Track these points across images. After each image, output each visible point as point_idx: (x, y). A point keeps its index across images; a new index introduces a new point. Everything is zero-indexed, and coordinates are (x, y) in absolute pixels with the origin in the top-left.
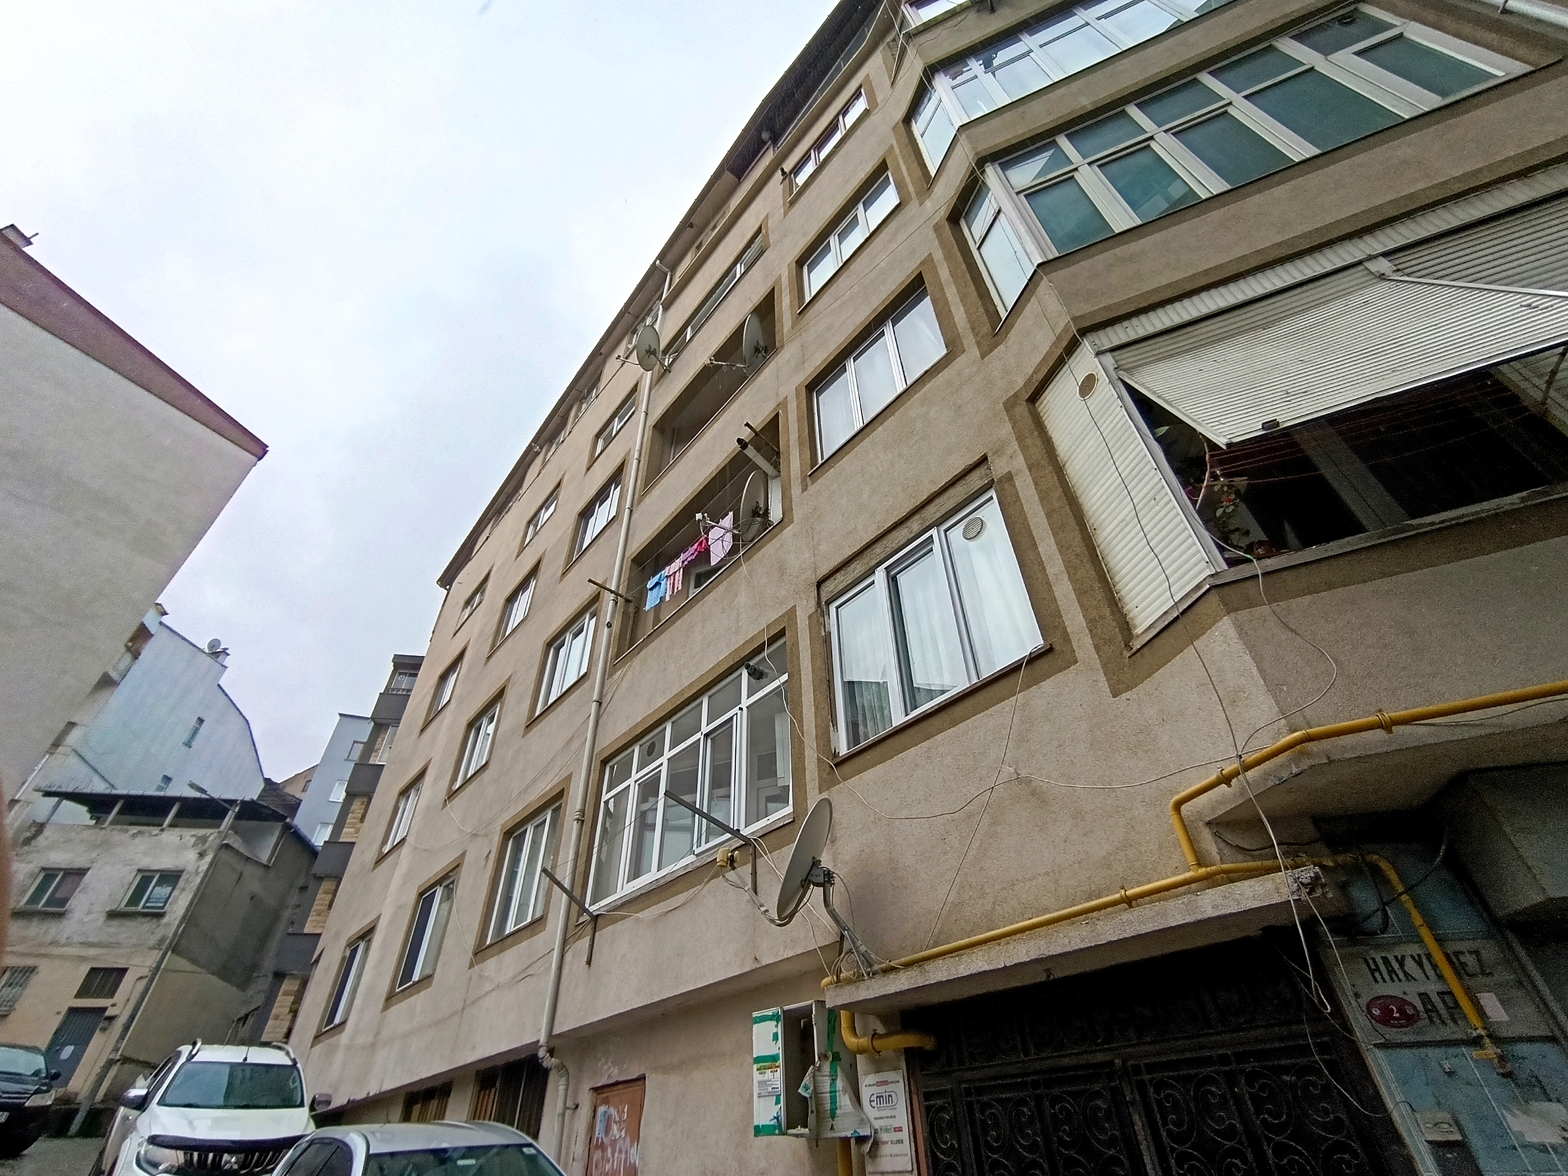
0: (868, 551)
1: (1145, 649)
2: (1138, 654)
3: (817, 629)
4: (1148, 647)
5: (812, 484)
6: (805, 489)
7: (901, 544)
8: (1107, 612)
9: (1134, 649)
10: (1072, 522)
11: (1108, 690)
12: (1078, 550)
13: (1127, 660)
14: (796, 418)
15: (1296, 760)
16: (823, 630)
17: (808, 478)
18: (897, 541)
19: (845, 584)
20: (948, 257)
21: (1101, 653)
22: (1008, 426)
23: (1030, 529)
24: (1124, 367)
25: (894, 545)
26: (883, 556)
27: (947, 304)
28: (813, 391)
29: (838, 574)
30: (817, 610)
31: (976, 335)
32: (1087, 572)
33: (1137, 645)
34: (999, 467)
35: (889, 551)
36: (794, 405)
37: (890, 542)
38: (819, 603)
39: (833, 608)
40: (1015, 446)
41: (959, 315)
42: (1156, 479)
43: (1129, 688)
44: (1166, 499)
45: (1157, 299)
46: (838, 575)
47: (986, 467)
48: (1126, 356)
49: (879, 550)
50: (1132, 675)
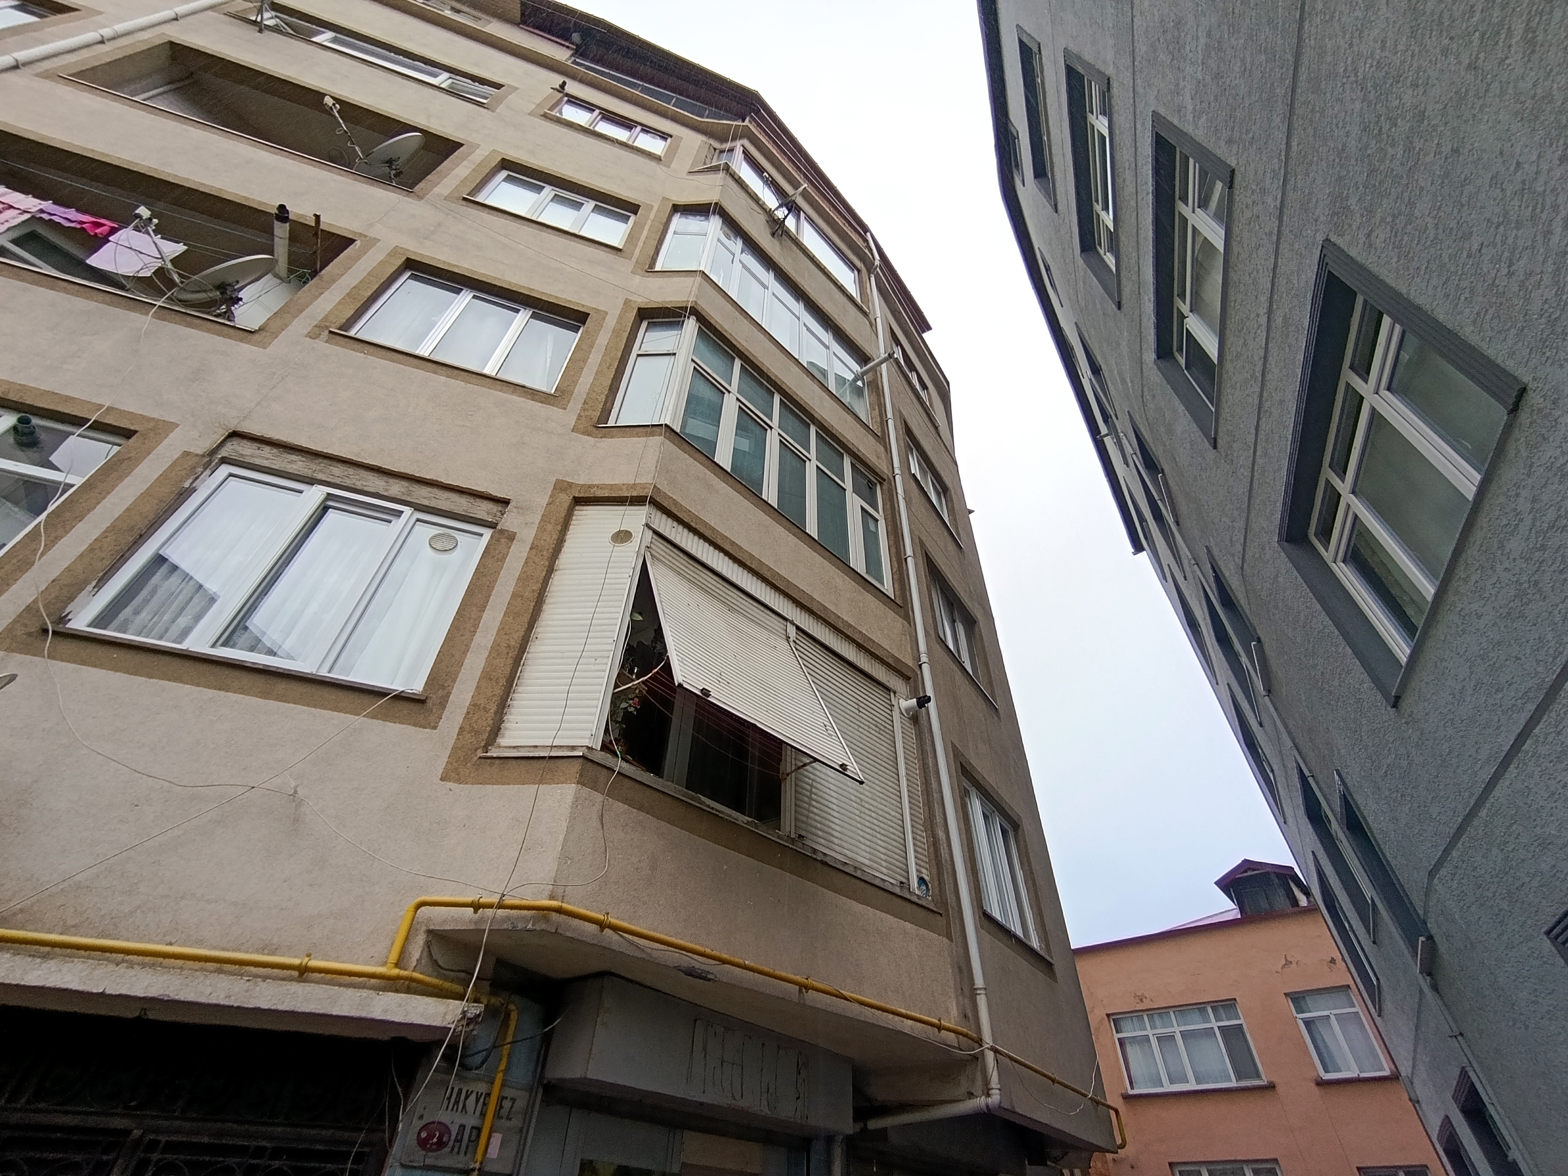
0: (325, 461)
1: (497, 761)
2: (489, 761)
3: (183, 473)
4: (502, 761)
5: (326, 342)
6: (313, 335)
7: (366, 489)
8: (493, 708)
9: (489, 754)
10: (526, 618)
11: (441, 771)
12: (513, 643)
13: (476, 758)
14: (370, 269)
15: (535, 920)
16: (190, 481)
17: (327, 332)
18: (364, 483)
19: (266, 463)
20: (616, 332)
21: (460, 737)
22: (546, 499)
23: (491, 592)
24: (653, 552)
25: (357, 483)
26: (337, 481)
27: (585, 361)
28: (411, 269)
29: (269, 448)
30: (203, 456)
31: (583, 409)
32: (504, 665)
33: (494, 752)
34: (510, 521)
35: (348, 482)
36: (381, 257)
37: (357, 477)
38: (213, 452)
39: (224, 470)
40: (537, 519)
41: (586, 380)
42: (608, 647)
43: (459, 781)
44: (602, 667)
45: (702, 529)
46: (267, 449)
47: (500, 509)
48: (660, 546)
49: (337, 472)
50: (470, 773)
